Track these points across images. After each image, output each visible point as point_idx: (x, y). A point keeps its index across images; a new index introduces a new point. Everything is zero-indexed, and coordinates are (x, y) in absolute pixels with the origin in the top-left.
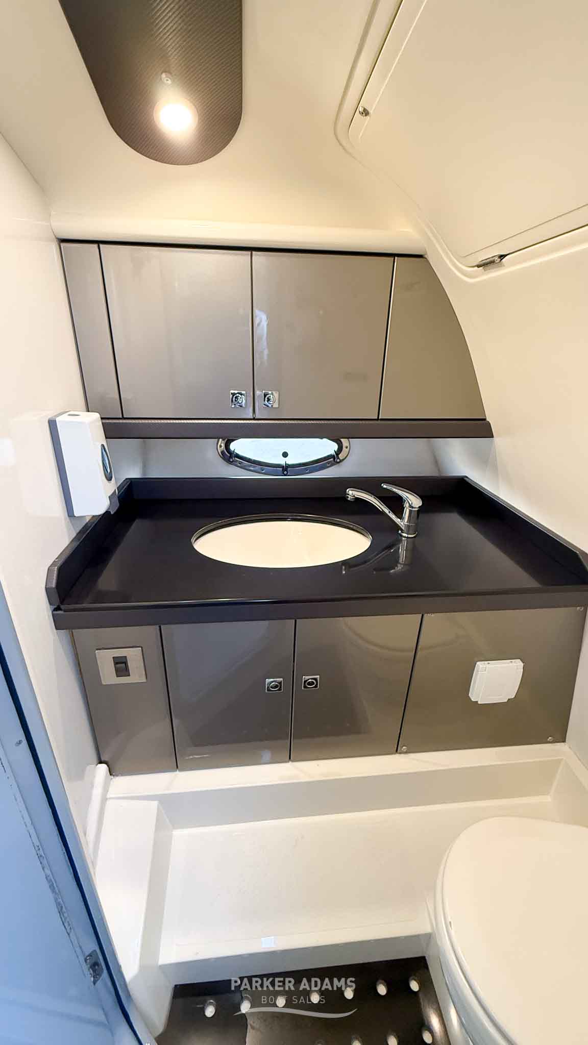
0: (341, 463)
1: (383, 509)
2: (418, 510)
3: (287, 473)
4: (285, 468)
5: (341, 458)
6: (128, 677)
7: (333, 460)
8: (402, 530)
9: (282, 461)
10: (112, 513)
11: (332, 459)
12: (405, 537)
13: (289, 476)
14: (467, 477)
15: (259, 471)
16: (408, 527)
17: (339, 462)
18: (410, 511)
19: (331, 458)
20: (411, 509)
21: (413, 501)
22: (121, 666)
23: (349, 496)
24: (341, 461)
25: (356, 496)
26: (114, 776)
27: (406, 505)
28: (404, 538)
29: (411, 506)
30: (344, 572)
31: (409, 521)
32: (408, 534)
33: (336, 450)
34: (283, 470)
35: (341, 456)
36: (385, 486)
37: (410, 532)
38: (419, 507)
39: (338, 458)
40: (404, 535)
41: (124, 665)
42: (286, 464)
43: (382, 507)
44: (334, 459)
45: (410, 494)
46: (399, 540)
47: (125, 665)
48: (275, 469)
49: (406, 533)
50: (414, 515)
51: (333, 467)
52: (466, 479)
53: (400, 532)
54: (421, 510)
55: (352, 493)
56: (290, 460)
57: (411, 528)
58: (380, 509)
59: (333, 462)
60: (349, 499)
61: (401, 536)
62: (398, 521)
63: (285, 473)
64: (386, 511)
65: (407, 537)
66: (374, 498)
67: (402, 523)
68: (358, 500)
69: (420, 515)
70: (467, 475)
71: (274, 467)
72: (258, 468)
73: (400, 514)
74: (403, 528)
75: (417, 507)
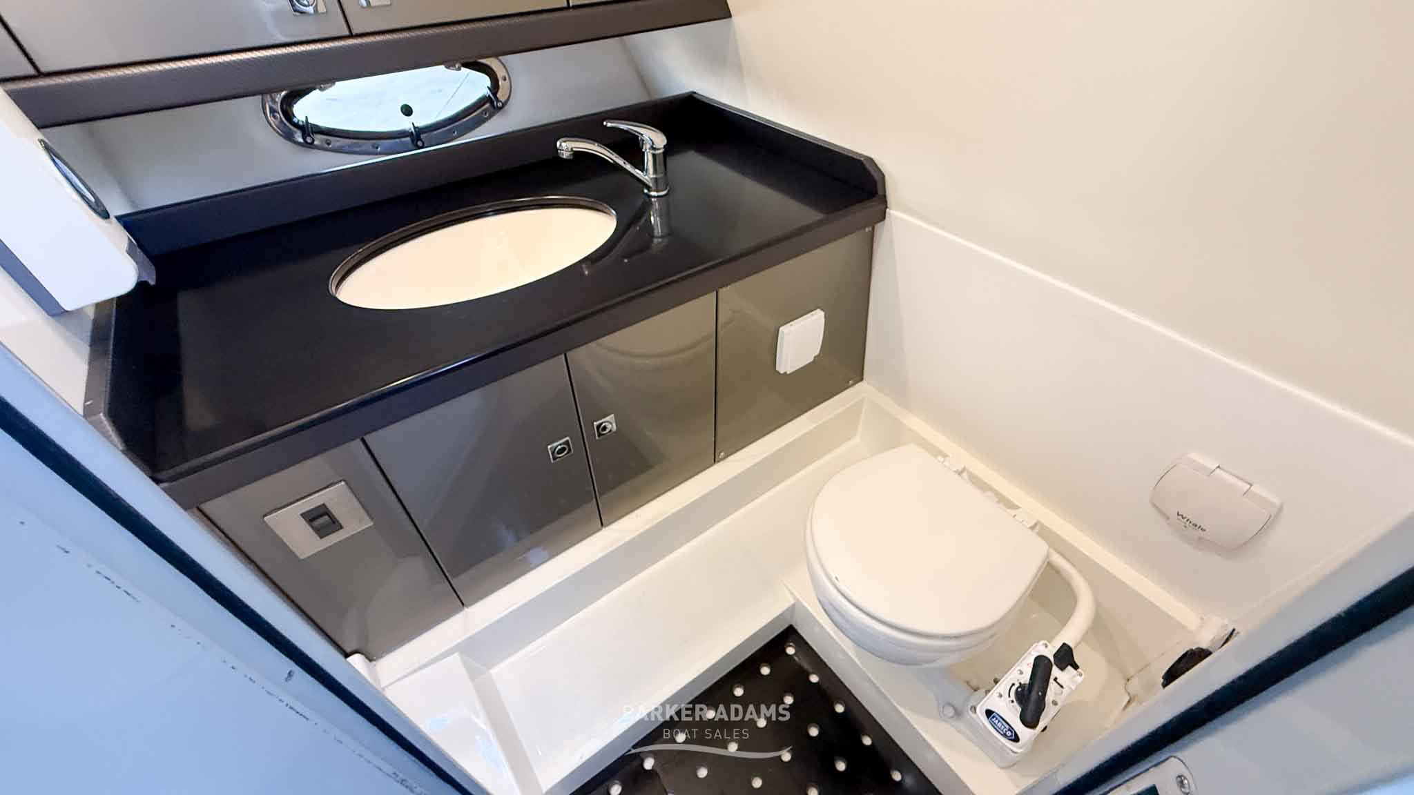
0: (506, 108)
1: (615, 159)
2: (664, 153)
3: (423, 144)
4: (417, 136)
5: (503, 100)
6: (341, 531)
7: (490, 105)
8: (649, 188)
9: (406, 124)
10: (152, 282)
11: (487, 105)
12: (654, 197)
13: (426, 147)
14: (695, 93)
15: (371, 149)
16: (656, 180)
17: (501, 108)
18: (654, 156)
19: (484, 105)
20: (654, 152)
21: (653, 139)
22: (322, 521)
23: (564, 152)
24: (504, 104)
25: (574, 149)
26: (375, 660)
27: (646, 147)
28: (653, 199)
29: (653, 148)
30: (586, 273)
31: (655, 171)
32: (657, 191)
33: (489, 86)
34: (413, 141)
35: (501, 95)
36: (609, 125)
37: (660, 188)
38: (665, 146)
39: (498, 100)
40: (653, 193)
41: (326, 517)
42: (415, 128)
43: (613, 157)
44: (492, 102)
45: (645, 128)
46: (647, 205)
47: (329, 516)
48: (397, 140)
49: (654, 191)
50: (660, 160)
51: (495, 118)
52: (695, 95)
53: (646, 191)
54: (669, 150)
55: (566, 147)
56: (422, 119)
57: (660, 181)
58: (610, 160)
59: (492, 110)
60: (564, 157)
61: (650, 197)
62: (637, 173)
63: (420, 143)
64: (620, 161)
65: (658, 197)
66: (598, 146)
67: (646, 177)
68: (578, 155)
69: (668, 160)
70: (695, 91)
71: (395, 138)
72: (367, 145)
73: (639, 163)
74: (651, 185)
75: (662, 146)
